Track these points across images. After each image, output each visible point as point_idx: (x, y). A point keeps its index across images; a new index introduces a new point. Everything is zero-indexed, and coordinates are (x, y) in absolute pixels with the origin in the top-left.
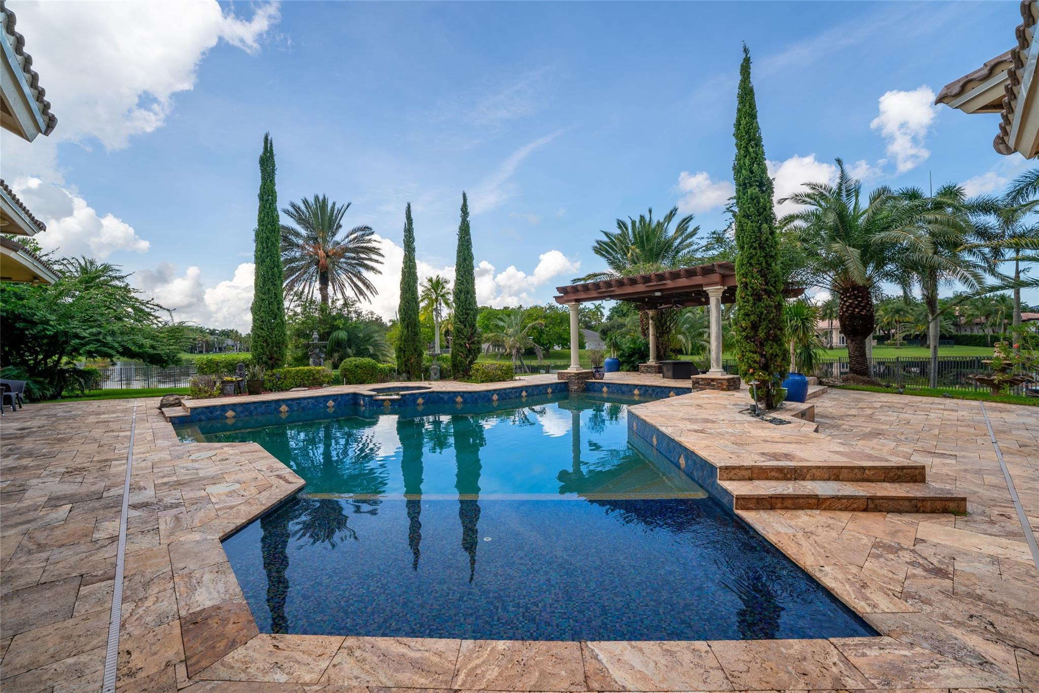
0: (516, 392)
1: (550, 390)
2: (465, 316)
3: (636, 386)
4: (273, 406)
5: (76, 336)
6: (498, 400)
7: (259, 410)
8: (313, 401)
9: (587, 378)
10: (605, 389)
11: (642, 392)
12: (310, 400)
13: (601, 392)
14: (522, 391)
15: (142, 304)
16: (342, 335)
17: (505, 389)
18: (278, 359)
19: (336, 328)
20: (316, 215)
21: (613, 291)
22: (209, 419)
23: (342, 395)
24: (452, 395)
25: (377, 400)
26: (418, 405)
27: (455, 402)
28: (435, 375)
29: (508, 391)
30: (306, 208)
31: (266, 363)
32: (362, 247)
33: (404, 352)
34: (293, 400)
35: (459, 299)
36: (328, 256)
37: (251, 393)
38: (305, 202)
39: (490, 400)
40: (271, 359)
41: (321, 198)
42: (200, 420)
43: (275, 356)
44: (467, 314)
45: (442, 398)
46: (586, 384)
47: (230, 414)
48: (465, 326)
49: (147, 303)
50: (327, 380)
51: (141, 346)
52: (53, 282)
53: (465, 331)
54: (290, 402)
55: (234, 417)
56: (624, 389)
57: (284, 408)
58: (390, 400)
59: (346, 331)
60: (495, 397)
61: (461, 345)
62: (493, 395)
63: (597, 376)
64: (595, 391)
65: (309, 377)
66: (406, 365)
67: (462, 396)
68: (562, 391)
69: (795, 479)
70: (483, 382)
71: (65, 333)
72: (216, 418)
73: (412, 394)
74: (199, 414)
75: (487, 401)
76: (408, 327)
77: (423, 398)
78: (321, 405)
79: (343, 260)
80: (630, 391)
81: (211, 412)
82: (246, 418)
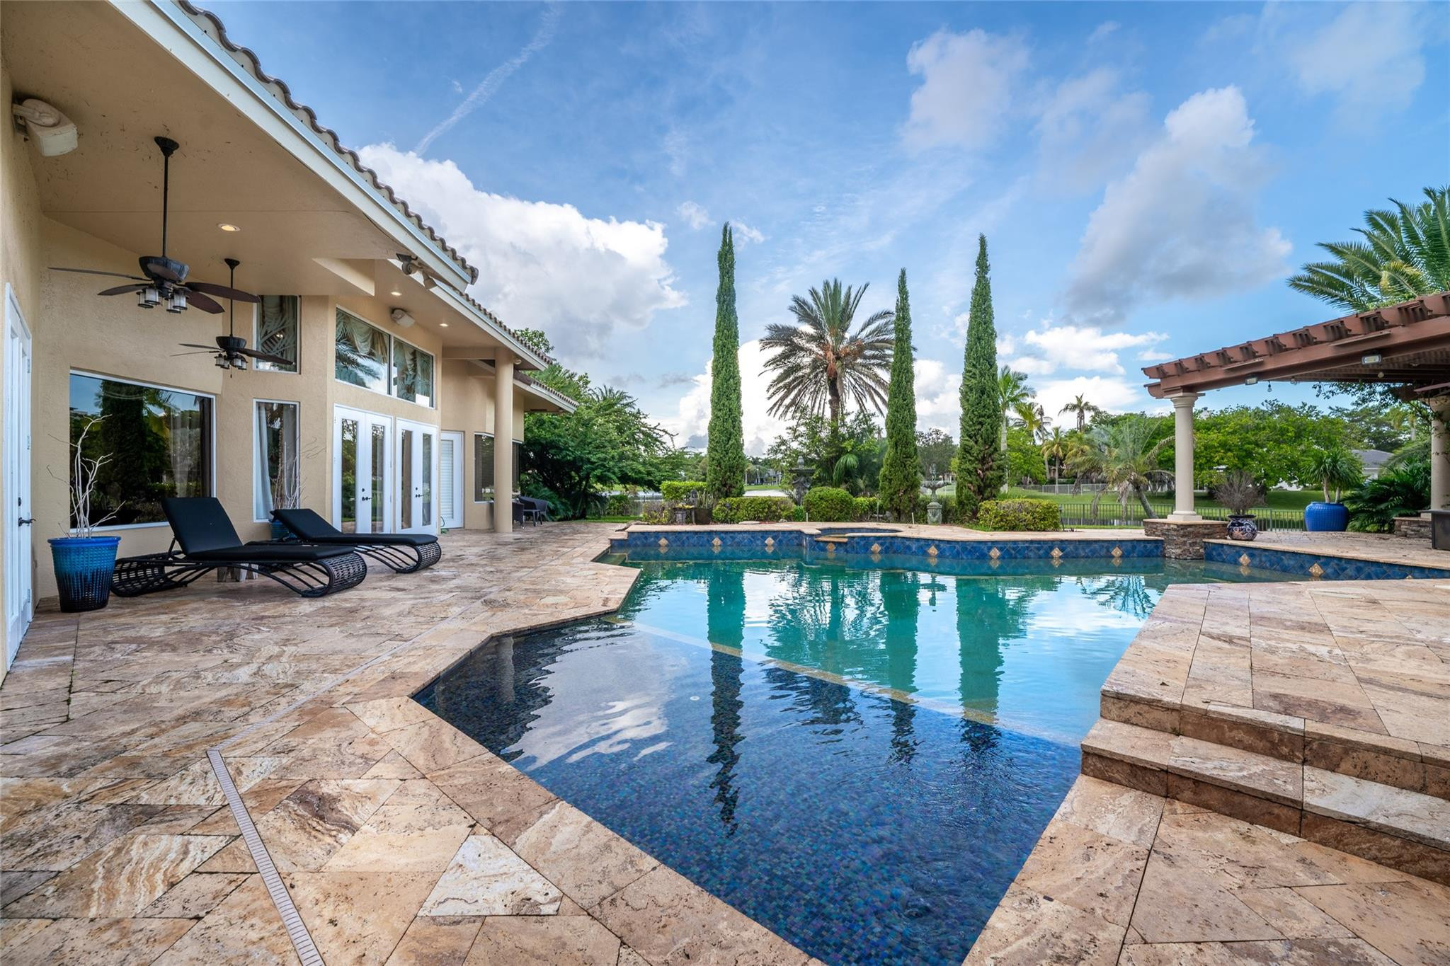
0: (1039, 549)
1: (1117, 552)
2: (978, 427)
3: (1316, 558)
4: (706, 537)
5: (589, 461)
6: (1001, 558)
7: (691, 541)
8: (750, 536)
9: (1210, 535)
10: (1244, 559)
11: (1330, 571)
12: (745, 535)
13: (1236, 563)
14: (1052, 549)
15: (650, 429)
16: (851, 460)
17: (1015, 542)
18: (731, 486)
19: (842, 452)
20: (825, 307)
21: (1261, 364)
22: (644, 545)
23: (784, 532)
24: (922, 543)
25: (818, 542)
26: (873, 553)
27: (925, 554)
28: (934, 515)
29: (1021, 545)
30: (815, 300)
31: (719, 490)
32: (883, 341)
33: (890, 480)
34: (726, 532)
35: (968, 400)
36: (838, 358)
37: (698, 522)
38: (813, 293)
39: (984, 557)
40: (725, 485)
41: (832, 285)
42: (636, 545)
43: (729, 482)
44: (981, 424)
45: (909, 548)
46: (1206, 546)
47: (663, 541)
48: (976, 442)
49: (655, 428)
50: (784, 513)
51: (640, 472)
52: (572, 412)
53: (975, 451)
54: (723, 535)
55: (667, 546)
56: (1287, 561)
57: (717, 541)
58: (833, 542)
59: (856, 455)
60: (995, 553)
61: (969, 472)
62: (990, 549)
63: (1237, 532)
64: (1224, 561)
65: (764, 508)
66: (892, 499)
67: (937, 547)
68: (1148, 555)
69: (1304, 762)
70: (995, 529)
71: (581, 459)
72: (649, 545)
73: (863, 537)
74: (635, 539)
75: (978, 558)
76: (896, 444)
77: (881, 545)
78: (758, 542)
79: (859, 361)
80: (1302, 567)
81: (646, 538)
82: (678, 548)
